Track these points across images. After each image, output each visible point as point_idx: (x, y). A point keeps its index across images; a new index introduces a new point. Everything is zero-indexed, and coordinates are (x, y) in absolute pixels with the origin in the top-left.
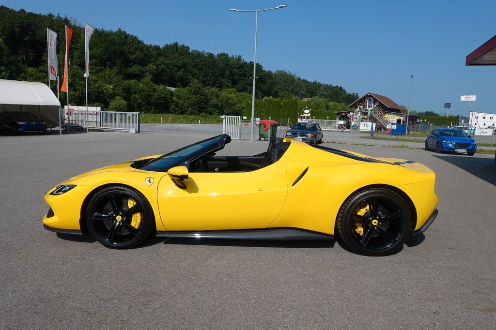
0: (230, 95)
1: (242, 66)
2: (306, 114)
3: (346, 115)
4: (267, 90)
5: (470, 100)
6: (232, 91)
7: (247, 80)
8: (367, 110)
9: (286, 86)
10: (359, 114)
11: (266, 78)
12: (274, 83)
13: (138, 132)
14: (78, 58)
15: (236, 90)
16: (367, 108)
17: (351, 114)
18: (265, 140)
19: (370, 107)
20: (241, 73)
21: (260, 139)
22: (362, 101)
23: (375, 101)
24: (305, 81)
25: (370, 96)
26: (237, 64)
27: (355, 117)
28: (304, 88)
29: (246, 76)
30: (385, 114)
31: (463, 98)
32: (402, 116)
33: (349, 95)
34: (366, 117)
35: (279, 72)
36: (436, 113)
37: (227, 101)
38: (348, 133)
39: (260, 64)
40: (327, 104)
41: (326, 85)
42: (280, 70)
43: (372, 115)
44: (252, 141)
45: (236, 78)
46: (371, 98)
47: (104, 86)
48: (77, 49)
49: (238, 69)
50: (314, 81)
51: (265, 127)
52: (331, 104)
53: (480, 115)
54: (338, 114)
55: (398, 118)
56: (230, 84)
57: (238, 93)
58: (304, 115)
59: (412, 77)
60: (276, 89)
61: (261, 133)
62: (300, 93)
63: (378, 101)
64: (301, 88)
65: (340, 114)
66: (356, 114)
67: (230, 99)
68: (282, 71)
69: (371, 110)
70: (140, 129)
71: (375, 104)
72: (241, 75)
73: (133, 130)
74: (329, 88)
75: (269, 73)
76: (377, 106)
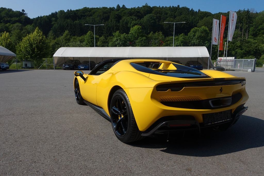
13: (254, 71)
14: (252, 31)
47: (261, 45)
48: (252, 26)
70: (255, 70)
73: (250, 70)
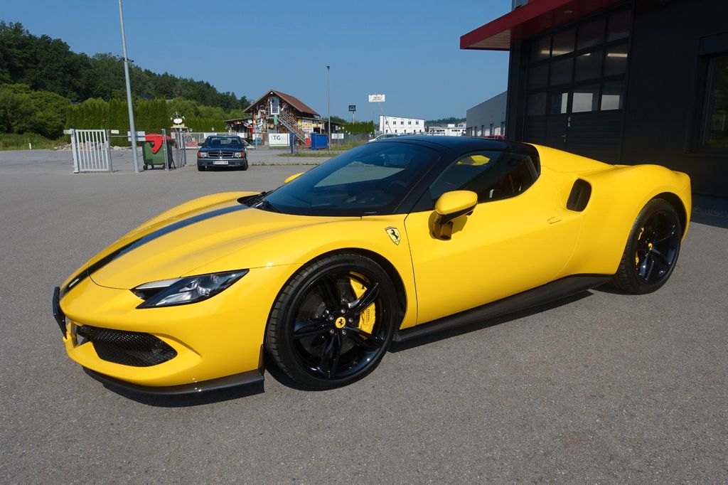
0: (18, 97)
1: (28, 44)
2: (177, 124)
3: (242, 124)
4: (84, 87)
5: (379, 101)
6: (20, 88)
7: (41, 69)
8: (273, 116)
9: (119, 79)
10: (261, 122)
11: (80, 67)
12: (95, 74)
15: (28, 86)
16: (272, 113)
17: (250, 122)
18: (153, 168)
19: (276, 112)
20: (28, 56)
21: (145, 168)
22: (263, 103)
23: (282, 102)
24: (148, 72)
25: (274, 95)
26: (15, 39)
27: (255, 126)
28: (150, 83)
29: (37, 62)
30: (297, 121)
31: (371, 98)
32: (320, 123)
33: (223, 96)
34: (272, 126)
35: (101, 56)
36: (342, 118)
37: (13, 108)
38: (253, 151)
39: (63, 41)
40: (196, 109)
41: (184, 80)
42: (103, 53)
43: (280, 123)
44: (137, 171)
45: (18, 64)
46: (275, 98)
49: (18, 47)
50: (164, 72)
51: (153, 146)
52: (202, 108)
53: (391, 120)
54: (230, 123)
55: (315, 125)
56: (7, 76)
57: (33, 92)
58: (175, 126)
59: (328, 67)
60: (101, 85)
61: (147, 158)
62: (145, 91)
63: (285, 102)
64: (144, 84)
65: (233, 122)
66: (257, 122)
67: (19, 103)
68: (105, 55)
69: (278, 116)
71: (281, 107)
72: (27, 60)
74: (191, 84)
75: (83, 58)
76: (285, 110)
